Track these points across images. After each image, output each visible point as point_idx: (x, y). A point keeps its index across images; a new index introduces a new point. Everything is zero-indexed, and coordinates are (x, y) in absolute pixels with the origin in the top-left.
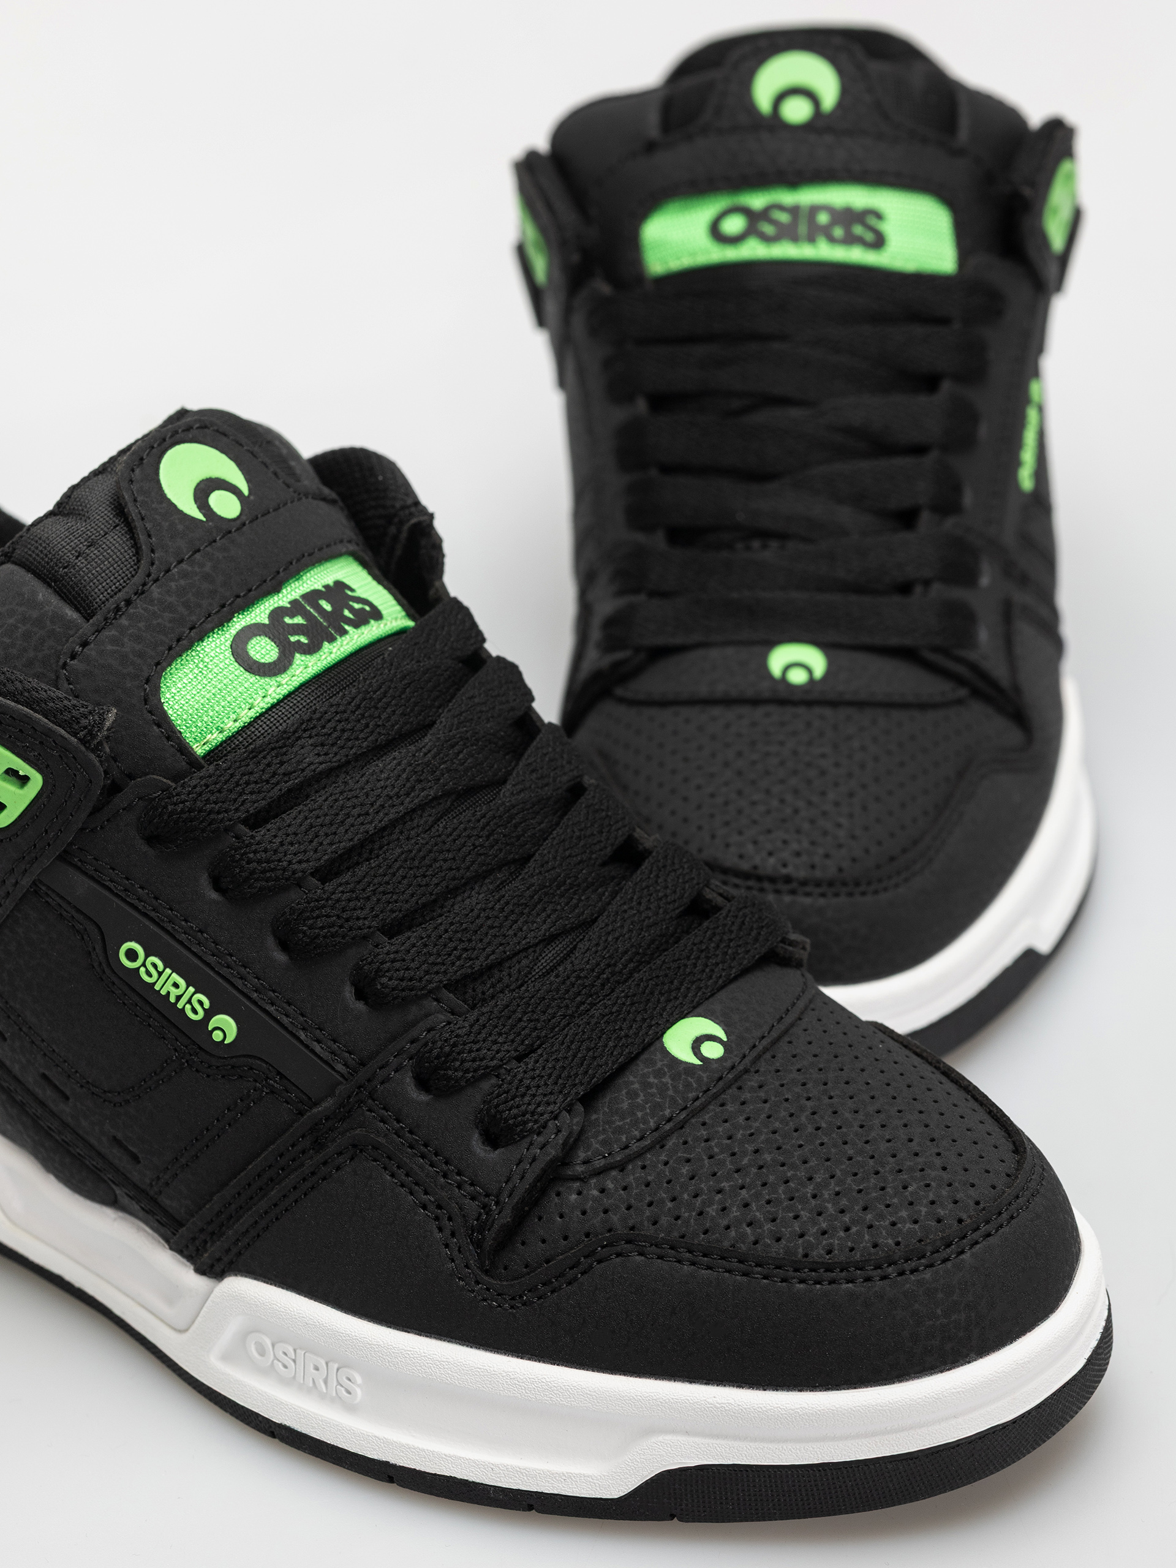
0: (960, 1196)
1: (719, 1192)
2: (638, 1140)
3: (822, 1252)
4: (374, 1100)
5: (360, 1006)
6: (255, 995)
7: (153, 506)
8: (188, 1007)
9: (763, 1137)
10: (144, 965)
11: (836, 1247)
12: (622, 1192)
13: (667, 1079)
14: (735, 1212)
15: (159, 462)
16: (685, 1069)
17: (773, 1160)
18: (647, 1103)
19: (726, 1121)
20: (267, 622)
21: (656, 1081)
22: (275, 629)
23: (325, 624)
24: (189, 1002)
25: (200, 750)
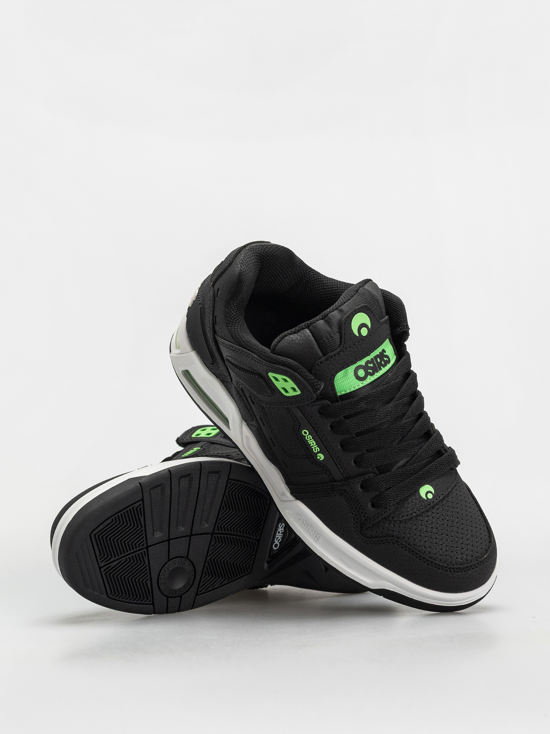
0: (474, 555)
1: (420, 536)
2: (406, 516)
3: (439, 560)
4: (349, 486)
5: (354, 464)
6: (331, 453)
7: (348, 333)
8: (314, 449)
9: (434, 524)
10: (307, 436)
11: (442, 560)
12: (398, 528)
13: (417, 502)
14: (422, 543)
15: (352, 318)
16: (422, 500)
17: (435, 532)
18: (411, 507)
19: (427, 517)
20: (364, 365)
21: (415, 501)
22: (365, 368)
23: (377, 366)
24: (315, 448)
25: (339, 394)
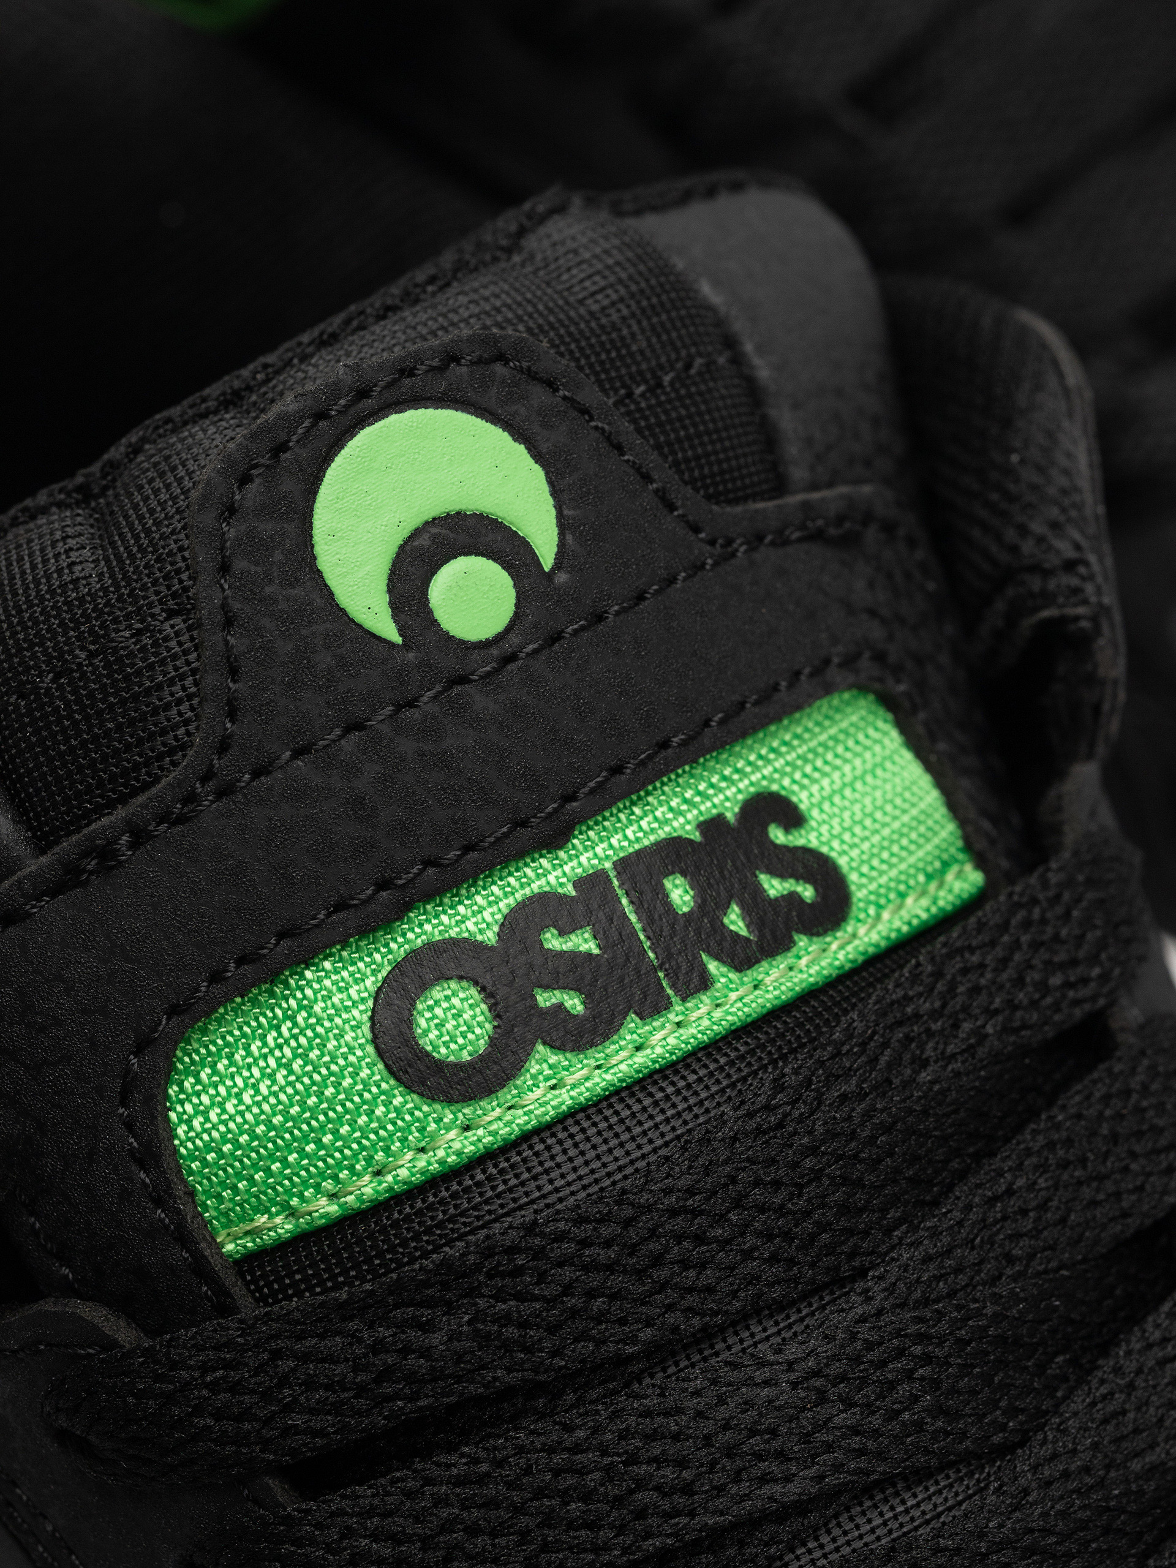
7: (268, 590)
15: (326, 460)
20: (493, 939)
23: (651, 955)
25: (230, 1247)
